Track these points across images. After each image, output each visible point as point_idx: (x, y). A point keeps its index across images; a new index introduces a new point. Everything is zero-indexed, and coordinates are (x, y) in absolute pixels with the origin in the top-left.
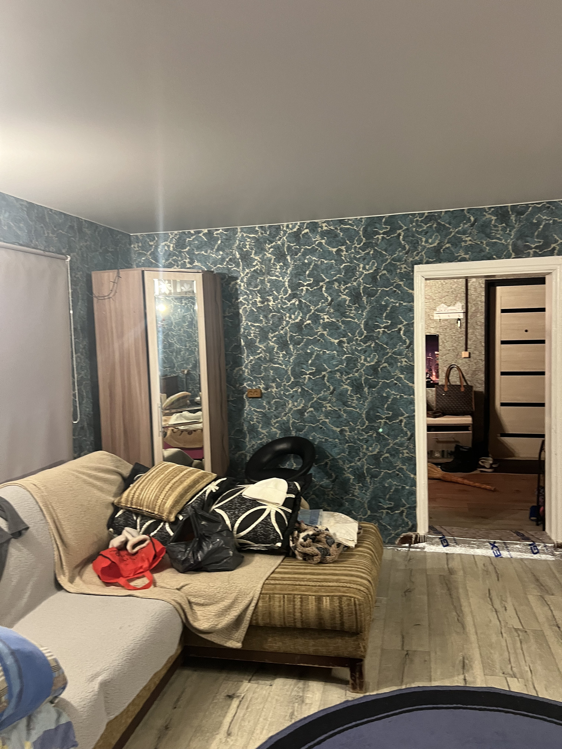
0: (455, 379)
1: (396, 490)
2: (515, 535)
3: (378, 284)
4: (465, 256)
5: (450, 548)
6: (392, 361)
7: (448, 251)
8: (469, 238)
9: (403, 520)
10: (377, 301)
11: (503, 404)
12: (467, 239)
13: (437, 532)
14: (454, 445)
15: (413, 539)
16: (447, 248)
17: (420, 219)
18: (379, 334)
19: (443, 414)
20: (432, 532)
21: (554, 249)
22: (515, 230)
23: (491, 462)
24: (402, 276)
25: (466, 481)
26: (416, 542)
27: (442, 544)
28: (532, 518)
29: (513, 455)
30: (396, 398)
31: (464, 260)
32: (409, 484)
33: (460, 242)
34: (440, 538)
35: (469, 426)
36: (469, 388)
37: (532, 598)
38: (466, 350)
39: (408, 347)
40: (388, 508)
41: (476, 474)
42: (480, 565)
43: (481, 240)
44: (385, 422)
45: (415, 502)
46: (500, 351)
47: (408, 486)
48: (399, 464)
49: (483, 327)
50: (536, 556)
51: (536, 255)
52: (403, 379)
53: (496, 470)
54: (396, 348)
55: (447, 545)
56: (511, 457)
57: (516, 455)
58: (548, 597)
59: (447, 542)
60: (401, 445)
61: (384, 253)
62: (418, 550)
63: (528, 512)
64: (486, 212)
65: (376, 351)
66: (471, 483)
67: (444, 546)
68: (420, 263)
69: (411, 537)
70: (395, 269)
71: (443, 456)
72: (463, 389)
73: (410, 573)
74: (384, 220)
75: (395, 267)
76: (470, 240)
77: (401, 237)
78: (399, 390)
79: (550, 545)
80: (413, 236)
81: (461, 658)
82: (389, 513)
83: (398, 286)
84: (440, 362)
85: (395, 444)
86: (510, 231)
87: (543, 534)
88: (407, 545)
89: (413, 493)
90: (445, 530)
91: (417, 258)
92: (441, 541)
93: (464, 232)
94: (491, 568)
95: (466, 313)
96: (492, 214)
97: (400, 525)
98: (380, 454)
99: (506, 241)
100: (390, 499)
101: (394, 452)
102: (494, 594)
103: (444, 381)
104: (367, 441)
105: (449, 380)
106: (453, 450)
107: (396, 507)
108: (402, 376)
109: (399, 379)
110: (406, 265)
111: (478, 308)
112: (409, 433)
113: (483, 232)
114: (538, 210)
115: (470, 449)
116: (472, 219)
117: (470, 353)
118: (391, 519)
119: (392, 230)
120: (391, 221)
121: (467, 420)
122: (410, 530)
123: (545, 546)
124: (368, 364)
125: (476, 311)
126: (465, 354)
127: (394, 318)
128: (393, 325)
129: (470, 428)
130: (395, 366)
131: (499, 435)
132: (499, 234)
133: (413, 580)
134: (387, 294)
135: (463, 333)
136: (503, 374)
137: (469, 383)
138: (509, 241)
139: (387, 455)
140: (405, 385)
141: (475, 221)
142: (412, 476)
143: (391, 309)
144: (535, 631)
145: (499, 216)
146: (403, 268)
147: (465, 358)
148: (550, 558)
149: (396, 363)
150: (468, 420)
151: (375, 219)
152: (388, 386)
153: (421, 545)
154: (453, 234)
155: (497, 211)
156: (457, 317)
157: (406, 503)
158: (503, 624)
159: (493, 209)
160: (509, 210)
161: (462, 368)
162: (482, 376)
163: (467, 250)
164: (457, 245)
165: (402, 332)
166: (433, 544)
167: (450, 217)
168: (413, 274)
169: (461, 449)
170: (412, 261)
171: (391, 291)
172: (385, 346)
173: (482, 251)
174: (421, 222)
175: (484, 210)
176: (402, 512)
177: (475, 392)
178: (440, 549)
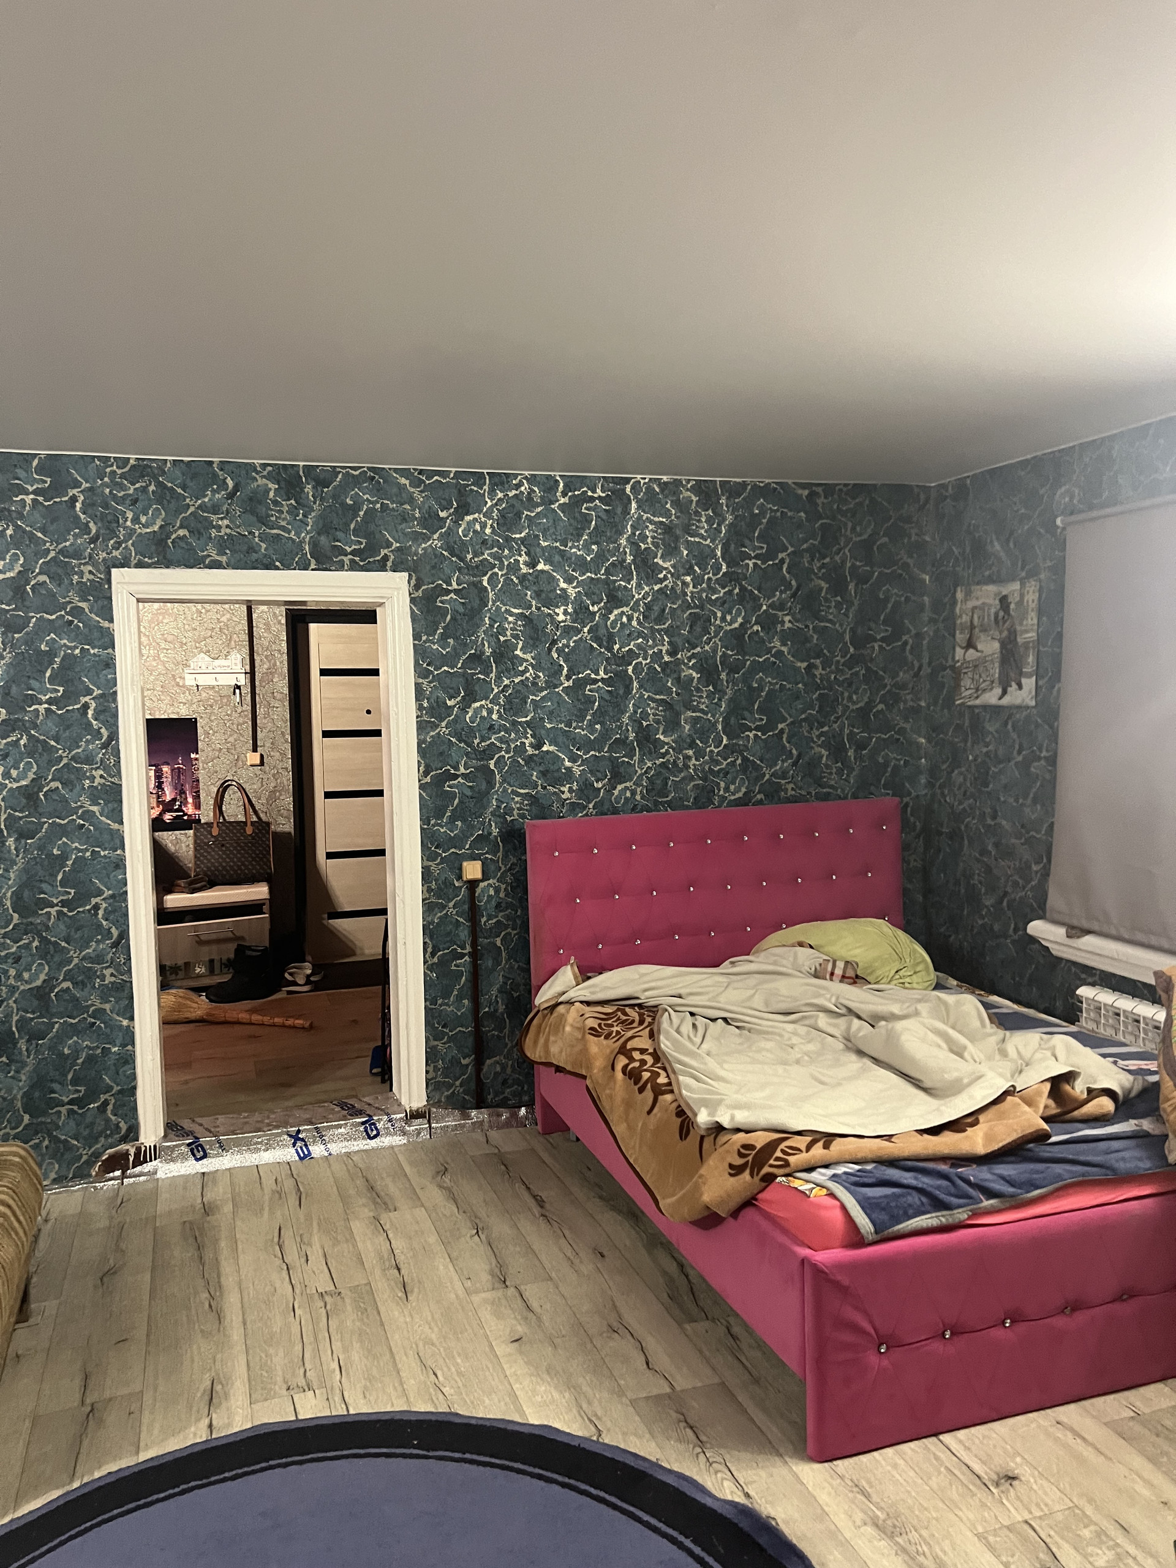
0: (234, 810)
1: (90, 1059)
2: (337, 1109)
3: (27, 603)
4: (219, 558)
5: (210, 1160)
6: (70, 777)
7: (183, 544)
8: (226, 522)
9: (108, 1120)
10: (29, 642)
11: (330, 856)
12: (220, 523)
13: (182, 1133)
14: (232, 946)
15: (131, 1159)
16: (179, 538)
17: (119, 472)
18: (38, 716)
19: (211, 884)
20: (172, 1135)
21: (386, 558)
22: (313, 514)
23: (309, 972)
24: (84, 592)
25: (256, 1018)
26: (138, 1162)
27: (194, 1155)
28: (374, 1071)
29: (353, 953)
30: (83, 857)
31: (216, 565)
32: (118, 1042)
33: (207, 528)
34: (189, 1145)
35: (264, 904)
36: (262, 826)
37: (357, 1227)
38: (255, 750)
39: (105, 746)
40: (71, 1102)
41: (280, 999)
42: (269, 1183)
43: (249, 529)
44: (59, 913)
45: (134, 1077)
46: (322, 751)
47: (115, 1046)
48: (95, 1003)
49: (287, 704)
50: (373, 1143)
51: (354, 567)
52: (98, 814)
53: (317, 987)
54: (79, 747)
55: (205, 1156)
56: (349, 956)
57: (358, 952)
58: (385, 1218)
59: (204, 1150)
60: (99, 959)
61: (39, 535)
62: (142, 1179)
63: (369, 1060)
64: (258, 473)
65: (30, 754)
66: (266, 1019)
67: (197, 1160)
68: (124, 564)
69: (126, 1154)
70: (68, 575)
71: (212, 971)
72: (249, 830)
73: (118, 1233)
74: (35, 463)
75: (68, 570)
76: (227, 526)
77: (78, 505)
78: (88, 838)
79: (399, 1116)
80: (106, 506)
81: (209, 1383)
82: (76, 1112)
83: (77, 612)
84: (202, 775)
85: (84, 959)
86: (305, 516)
87: (388, 1099)
88: (118, 1173)
89: (128, 1060)
90: (201, 1125)
91: (115, 553)
92: (192, 1151)
93: (215, 509)
94: (289, 1184)
95: (252, 674)
96: (268, 477)
97: (100, 1134)
98: (49, 983)
99: (298, 534)
100: (75, 1082)
101: (84, 977)
102: (287, 1234)
103: (212, 814)
104: (17, 960)
105: (221, 812)
106: (232, 956)
107: (92, 1096)
108: (95, 809)
109: (88, 815)
110: (93, 566)
111: (275, 665)
112: (115, 932)
113: (253, 512)
114: (352, 481)
115: (265, 951)
116: (230, 483)
117: (262, 756)
118: (78, 1125)
119: (58, 488)
120: (52, 466)
121: (259, 891)
122: (125, 1139)
123: (390, 1121)
124: (15, 785)
125: (270, 672)
126: (255, 758)
127: (72, 680)
128: (70, 696)
129: (266, 908)
130: (78, 788)
131: (326, 916)
132: (284, 519)
133: (123, 1246)
134: (52, 627)
135: (246, 716)
136: (329, 795)
137: (262, 815)
138: (303, 535)
139: (67, 984)
140: (101, 829)
141: (236, 488)
142: (125, 1023)
143: (63, 660)
144: (354, 1289)
145: (283, 484)
146: (88, 573)
147: (252, 766)
148: (398, 1140)
149: (80, 780)
150: (259, 893)
151: (15, 455)
152: (63, 831)
153: (147, 1167)
154: (192, 509)
155: (279, 473)
156: (233, 683)
157: (113, 1084)
158: (297, 1291)
159: (270, 468)
160: (301, 473)
161: (246, 786)
162: (287, 801)
163: (222, 545)
164: (200, 533)
165: (90, 713)
166: (173, 1160)
167: (183, 474)
168: (110, 587)
169: (249, 953)
170: (104, 559)
171: (60, 622)
172: (53, 743)
173: (252, 549)
174: (123, 476)
175: (253, 467)
176: (106, 1103)
177: (275, 834)
178: (190, 1167)
